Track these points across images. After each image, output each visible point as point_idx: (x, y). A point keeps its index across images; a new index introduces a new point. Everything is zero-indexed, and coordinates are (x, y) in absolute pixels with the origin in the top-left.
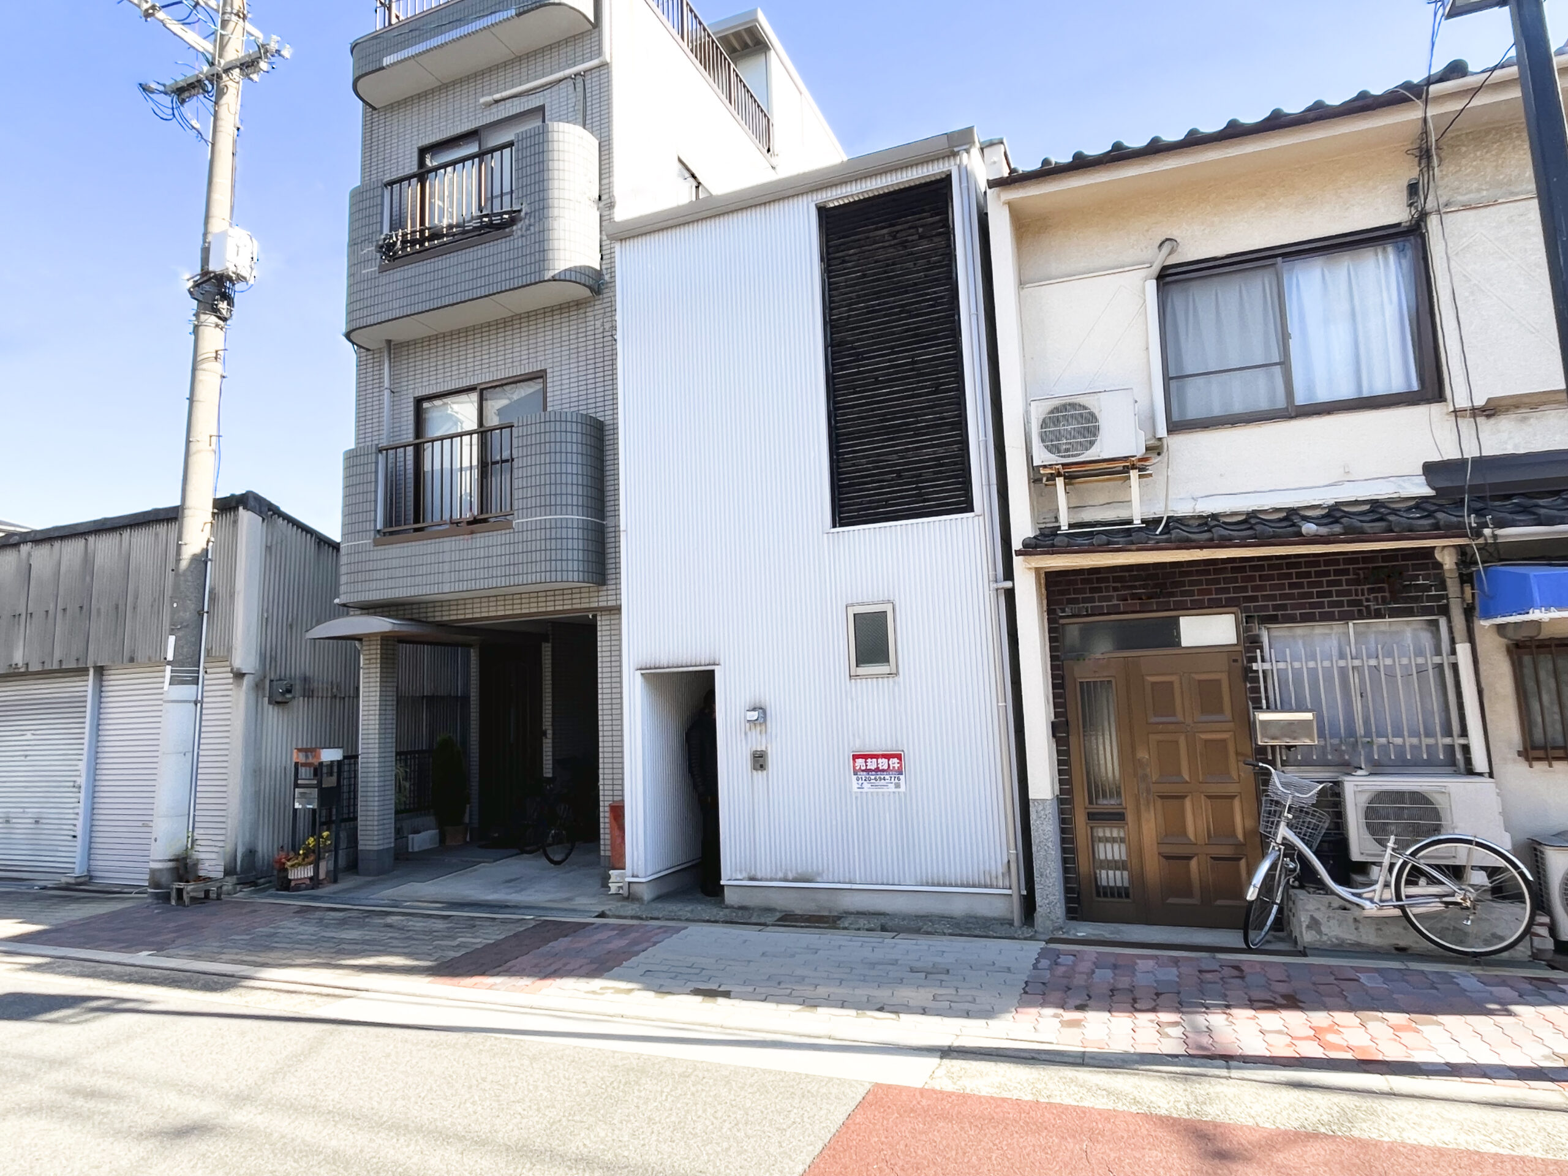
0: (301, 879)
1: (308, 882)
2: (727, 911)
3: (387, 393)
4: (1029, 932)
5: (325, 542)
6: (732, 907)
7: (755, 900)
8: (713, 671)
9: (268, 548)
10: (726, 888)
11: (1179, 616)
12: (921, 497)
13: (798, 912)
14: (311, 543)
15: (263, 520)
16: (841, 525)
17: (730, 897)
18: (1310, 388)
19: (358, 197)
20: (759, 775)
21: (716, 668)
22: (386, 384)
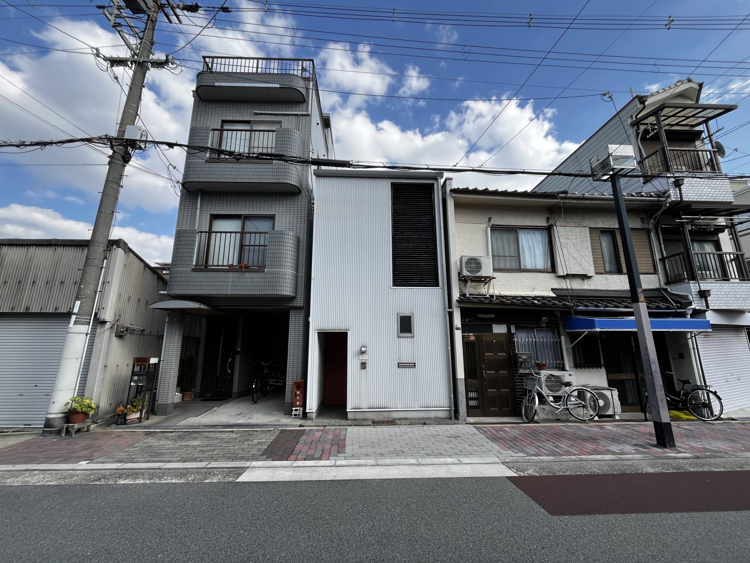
0: (132, 419)
1: (136, 420)
2: (349, 421)
4: (456, 422)
5: (147, 266)
6: (351, 420)
7: (359, 416)
8: (347, 332)
9: (125, 266)
10: (348, 413)
11: (492, 324)
12: (421, 280)
13: (376, 420)
14: (142, 265)
15: (125, 252)
16: (396, 286)
17: (350, 416)
18: (525, 265)
20: (363, 370)
21: (349, 332)
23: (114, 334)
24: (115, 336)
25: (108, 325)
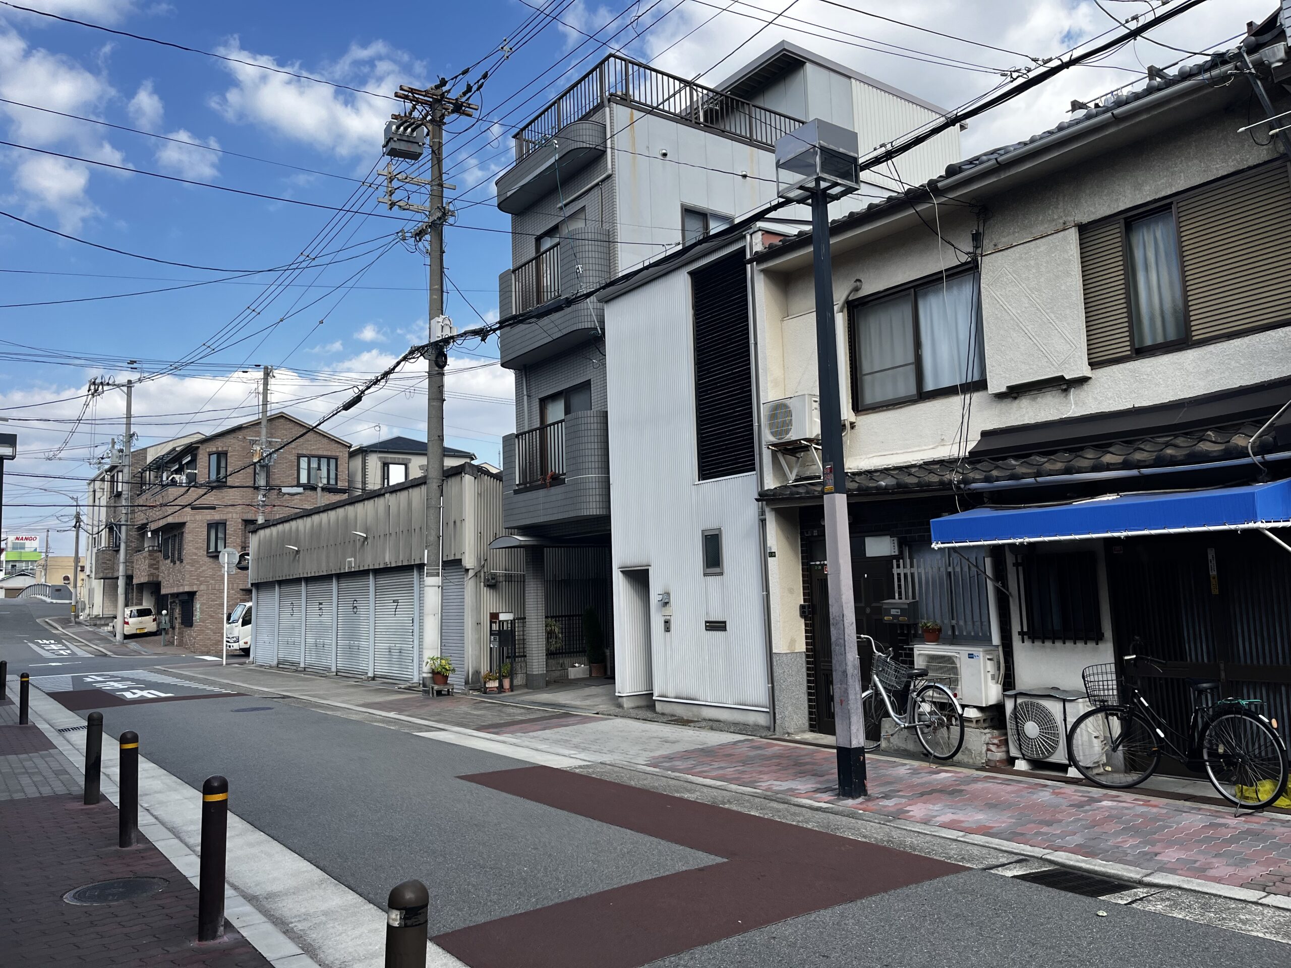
0: (492, 688)
3: (525, 397)
6: (658, 713)
7: (667, 709)
8: (648, 570)
9: (479, 495)
10: (656, 703)
11: (865, 537)
15: (475, 478)
16: (704, 479)
17: (657, 707)
19: (504, 279)
20: (668, 634)
21: (650, 568)
22: (525, 393)
23: (482, 584)
24: (485, 586)
25: (471, 573)
